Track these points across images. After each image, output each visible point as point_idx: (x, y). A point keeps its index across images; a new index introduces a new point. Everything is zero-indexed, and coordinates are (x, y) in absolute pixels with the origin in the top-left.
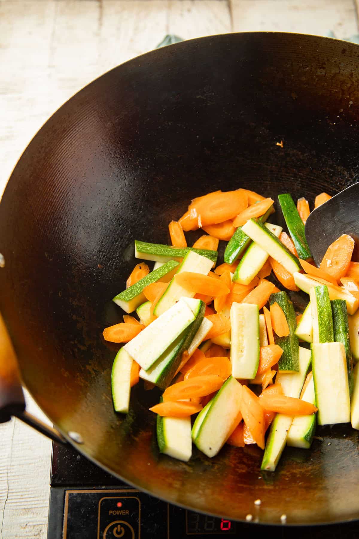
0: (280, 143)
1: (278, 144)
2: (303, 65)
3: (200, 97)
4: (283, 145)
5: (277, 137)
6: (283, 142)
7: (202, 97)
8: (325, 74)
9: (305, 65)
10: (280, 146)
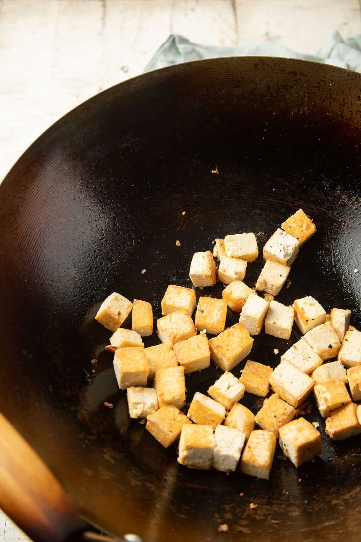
0: (215, 170)
1: (213, 172)
2: (218, 88)
3: (126, 145)
4: (218, 171)
5: (210, 165)
6: (217, 168)
7: (127, 145)
8: (243, 91)
9: (221, 88)
10: (215, 173)
